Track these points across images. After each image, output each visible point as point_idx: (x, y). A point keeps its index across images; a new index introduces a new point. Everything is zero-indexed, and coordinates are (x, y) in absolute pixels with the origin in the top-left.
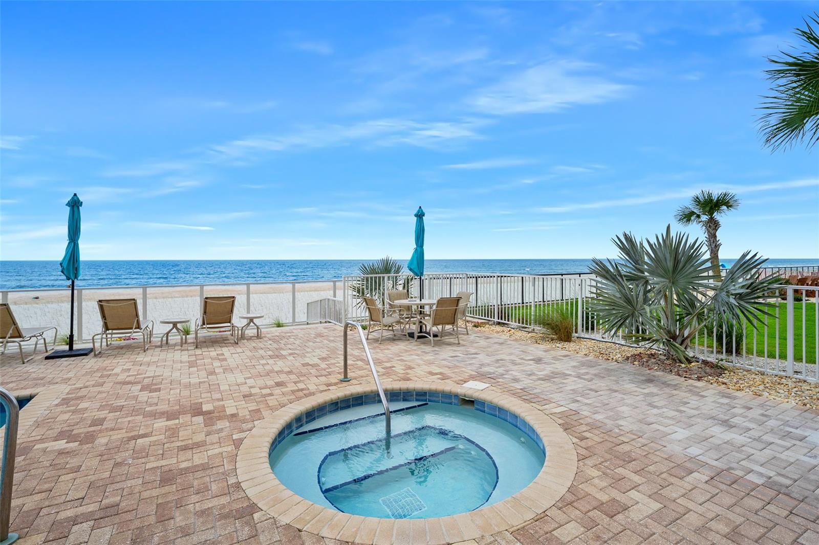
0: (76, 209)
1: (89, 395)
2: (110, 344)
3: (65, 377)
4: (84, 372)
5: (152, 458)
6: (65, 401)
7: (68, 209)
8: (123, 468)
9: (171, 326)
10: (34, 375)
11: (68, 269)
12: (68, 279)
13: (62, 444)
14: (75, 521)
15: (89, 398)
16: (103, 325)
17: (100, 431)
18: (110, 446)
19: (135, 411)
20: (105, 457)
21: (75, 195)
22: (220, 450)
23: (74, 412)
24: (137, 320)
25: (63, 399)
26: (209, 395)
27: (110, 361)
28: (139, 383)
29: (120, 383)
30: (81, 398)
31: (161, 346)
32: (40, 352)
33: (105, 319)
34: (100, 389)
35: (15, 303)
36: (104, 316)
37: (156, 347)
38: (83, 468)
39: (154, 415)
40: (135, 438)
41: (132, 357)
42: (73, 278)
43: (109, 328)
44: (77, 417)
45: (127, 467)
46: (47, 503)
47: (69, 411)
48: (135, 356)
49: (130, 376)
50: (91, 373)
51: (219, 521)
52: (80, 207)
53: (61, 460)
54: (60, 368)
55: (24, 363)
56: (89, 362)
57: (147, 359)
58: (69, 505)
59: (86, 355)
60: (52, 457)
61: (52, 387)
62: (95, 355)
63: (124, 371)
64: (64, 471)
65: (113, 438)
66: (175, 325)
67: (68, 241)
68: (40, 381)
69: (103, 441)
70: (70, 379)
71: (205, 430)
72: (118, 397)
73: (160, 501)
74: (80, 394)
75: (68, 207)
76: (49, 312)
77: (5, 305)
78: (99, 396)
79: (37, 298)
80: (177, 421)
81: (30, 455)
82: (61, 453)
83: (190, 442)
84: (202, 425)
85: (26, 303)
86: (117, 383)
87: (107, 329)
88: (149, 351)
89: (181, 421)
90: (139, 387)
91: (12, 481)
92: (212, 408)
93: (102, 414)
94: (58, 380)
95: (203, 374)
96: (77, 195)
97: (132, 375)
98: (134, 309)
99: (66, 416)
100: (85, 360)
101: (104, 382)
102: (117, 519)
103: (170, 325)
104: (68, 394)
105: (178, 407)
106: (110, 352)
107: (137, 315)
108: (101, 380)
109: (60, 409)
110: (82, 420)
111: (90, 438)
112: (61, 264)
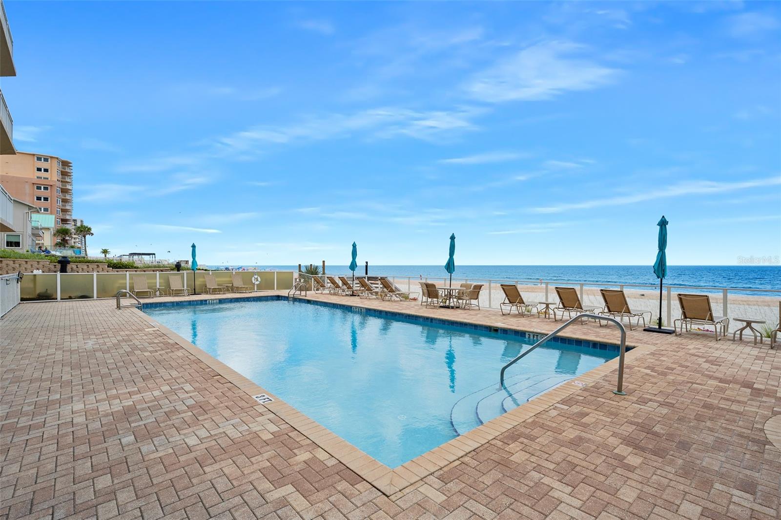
0: (663, 227)
1: (668, 355)
2: (690, 331)
3: (654, 342)
4: (667, 342)
5: (700, 395)
6: (653, 354)
7: (659, 227)
8: (680, 392)
9: (745, 324)
10: (636, 337)
11: (658, 270)
12: (658, 277)
13: (648, 371)
14: (651, 400)
15: (667, 356)
16: (682, 314)
17: (671, 373)
18: (675, 381)
19: (696, 371)
20: (670, 384)
21: (663, 216)
22: (757, 410)
23: (656, 360)
24: (710, 314)
25: (652, 353)
26: (766, 380)
27: (686, 341)
28: (705, 358)
29: (691, 354)
30: (663, 355)
31: (734, 340)
32: (641, 327)
33: (684, 309)
34: (675, 354)
35: (628, 297)
36: (683, 307)
37: (729, 340)
38: (658, 384)
39: (710, 377)
40: (693, 383)
41: (705, 342)
42: (661, 277)
43: (687, 317)
44: (658, 363)
45: (683, 393)
46: (638, 389)
47: (654, 359)
48: (708, 342)
49: (699, 352)
50: (671, 344)
51: (736, 436)
52: (667, 226)
53: (647, 377)
54: (652, 337)
55: (631, 330)
56: (671, 338)
57: (716, 346)
58: (648, 394)
59: (670, 333)
60: (643, 374)
61: (646, 345)
62: (676, 335)
63: (695, 348)
64: (648, 382)
65: (677, 378)
66: (749, 324)
67: (658, 251)
68: (639, 341)
69: (672, 378)
70: (657, 344)
71: (749, 397)
72: (686, 360)
73: (699, 413)
74: (662, 353)
75: (658, 226)
76: (650, 305)
77: (621, 291)
78: (674, 357)
79: (643, 295)
80: (727, 385)
81: (632, 370)
82: (647, 374)
83: (733, 398)
84: (749, 394)
85: (635, 298)
86: (688, 354)
87: (686, 317)
88: (721, 341)
89: (730, 386)
90: (704, 360)
91: (624, 362)
92: (764, 388)
93: (674, 366)
94: (650, 343)
95: (769, 367)
96: (665, 216)
97: (702, 352)
98: (707, 304)
99: (652, 361)
100: (669, 336)
101: (679, 351)
102: (672, 408)
103: (743, 322)
104: (655, 351)
105: (732, 379)
106: (687, 335)
107: (710, 310)
108: (677, 350)
109: (650, 356)
110: (660, 365)
111: (664, 374)
112: (654, 267)
